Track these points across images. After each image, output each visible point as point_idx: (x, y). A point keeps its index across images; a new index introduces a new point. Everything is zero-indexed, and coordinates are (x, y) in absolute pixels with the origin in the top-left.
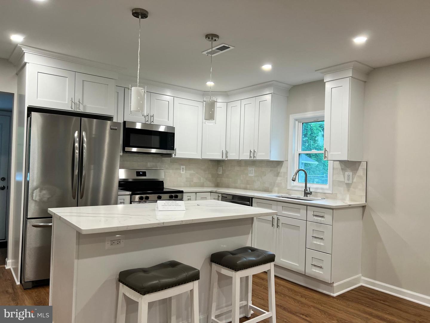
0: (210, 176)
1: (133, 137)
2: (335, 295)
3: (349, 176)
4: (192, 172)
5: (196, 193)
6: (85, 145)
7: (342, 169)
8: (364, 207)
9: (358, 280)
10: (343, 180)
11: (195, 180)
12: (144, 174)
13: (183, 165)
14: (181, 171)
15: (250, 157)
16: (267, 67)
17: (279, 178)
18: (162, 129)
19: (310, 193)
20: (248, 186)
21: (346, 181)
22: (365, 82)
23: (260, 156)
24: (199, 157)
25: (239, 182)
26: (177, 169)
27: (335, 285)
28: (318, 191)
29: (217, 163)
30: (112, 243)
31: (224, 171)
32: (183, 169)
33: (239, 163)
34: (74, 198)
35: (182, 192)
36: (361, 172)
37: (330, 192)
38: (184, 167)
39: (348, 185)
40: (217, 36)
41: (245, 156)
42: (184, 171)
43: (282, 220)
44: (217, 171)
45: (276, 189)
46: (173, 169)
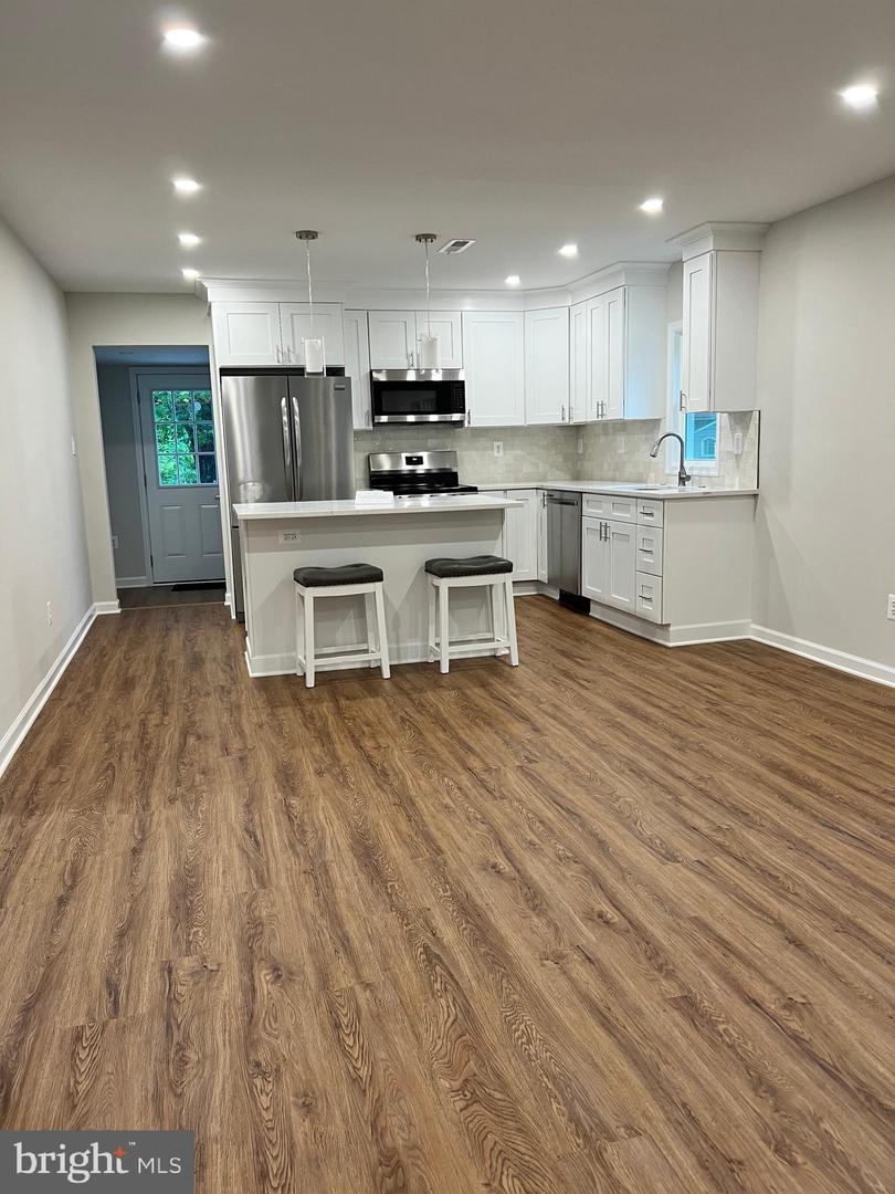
0: (560, 459)
1: (386, 395)
2: (671, 645)
3: (738, 440)
4: (519, 452)
5: (506, 490)
6: (297, 419)
7: (731, 428)
8: (756, 496)
10: (730, 449)
11: (527, 468)
12: (419, 461)
13: (497, 440)
14: (496, 451)
15: (598, 416)
16: (569, 251)
18: (437, 377)
19: (689, 478)
21: (736, 451)
22: (760, 251)
24: (520, 423)
25: (606, 467)
26: (485, 449)
27: (671, 628)
28: (704, 473)
29: (577, 430)
31: (585, 446)
32: (498, 447)
36: (752, 430)
37: (717, 473)
38: (500, 444)
39: (738, 459)
40: (434, 237)
42: (501, 452)
44: (576, 448)
45: (652, 475)
46: (477, 449)
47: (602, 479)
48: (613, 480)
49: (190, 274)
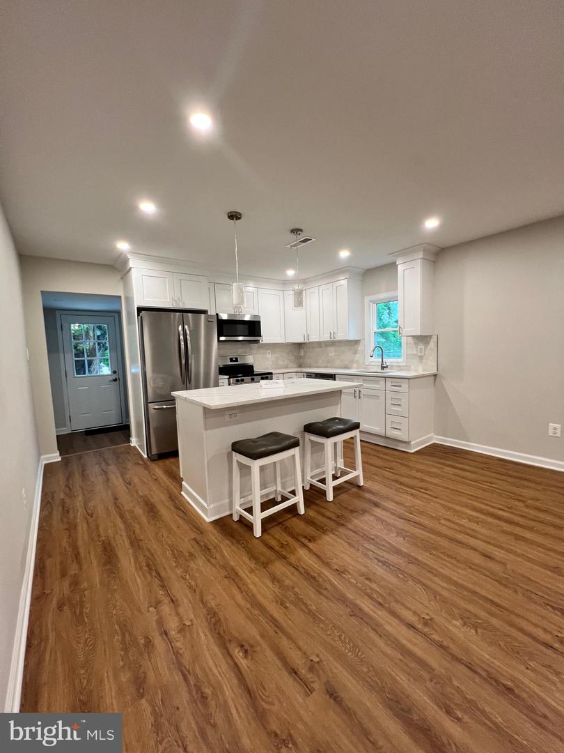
0: (293, 358)
1: (225, 328)
2: (412, 451)
3: (421, 349)
4: (277, 355)
5: (283, 373)
6: (188, 337)
7: (415, 343)
8: (435, 376)
9: (431, 438)
11: (281, 363)
12: (237, 360)
13: (268, 349)
14: (268, 355)
15: (331, 338)
16: (344, 254)
17: (357, 356)
19: (387, 367)
20: (329, 365)
21: (419, 354)
22: (435, 262)
23: (339, 337)
24: (282, 341)
25: (320, 361)
26: (263, 354)
27: (412, 443)
28: (394, 364)
29: (299, 345)
30: (231, 416)
31: (305, 352)
32: (269, 353)
33: (319, 344)
34: (184, 383)
35: (271, 373)
36: (432, 345)
37: (405, 365)
38: (270, 351)
39: (421, 358)
40: (301, 230)
41: (326, 338)
42: (270, 355)
43: (363, 392)
44: (299, 353)
45: (355, 365)
46: (260, 354)
47: (317, 367)
48: (327, 367)
49: (123, 246)
